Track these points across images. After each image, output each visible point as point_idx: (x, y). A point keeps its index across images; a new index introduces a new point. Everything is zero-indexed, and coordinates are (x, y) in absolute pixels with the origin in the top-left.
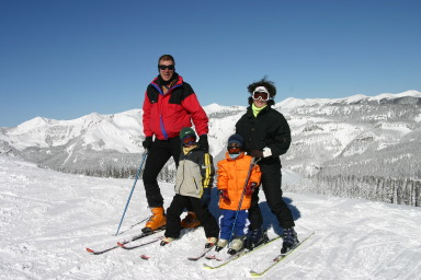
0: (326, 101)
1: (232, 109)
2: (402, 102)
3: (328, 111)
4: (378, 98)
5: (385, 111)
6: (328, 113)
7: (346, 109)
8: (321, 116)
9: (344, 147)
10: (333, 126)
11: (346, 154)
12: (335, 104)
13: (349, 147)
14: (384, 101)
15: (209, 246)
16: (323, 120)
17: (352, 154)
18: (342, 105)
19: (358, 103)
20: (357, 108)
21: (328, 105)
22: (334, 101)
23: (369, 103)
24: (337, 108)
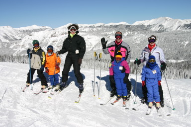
0: (86, 25)
1: (43, 28)
2: (119, 27)
3: (87, 30)
4: (109, 25)
5: (112, 31)
6: (87, 31)
7: (95, 29)
8: (83, 32)
9: (93, 46)
10: (89, 37)
11: (94, 49)
12: (90, 27)
13: (95, 46)
14: (111, 26)
15: (42, 89)
16: (84, 34)
17: (97, 49)
18: (93, 27)
19: (100, 27)
20: (100, 29)
21: (87, 27)
22: (90, 25)
23: (105, 27)
24: (91, 28)
